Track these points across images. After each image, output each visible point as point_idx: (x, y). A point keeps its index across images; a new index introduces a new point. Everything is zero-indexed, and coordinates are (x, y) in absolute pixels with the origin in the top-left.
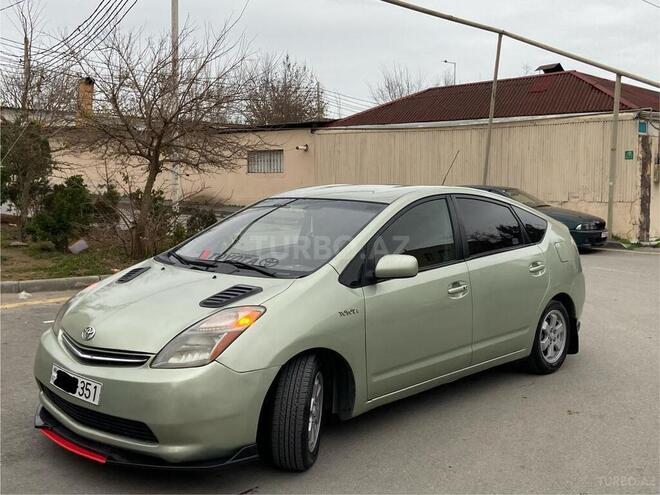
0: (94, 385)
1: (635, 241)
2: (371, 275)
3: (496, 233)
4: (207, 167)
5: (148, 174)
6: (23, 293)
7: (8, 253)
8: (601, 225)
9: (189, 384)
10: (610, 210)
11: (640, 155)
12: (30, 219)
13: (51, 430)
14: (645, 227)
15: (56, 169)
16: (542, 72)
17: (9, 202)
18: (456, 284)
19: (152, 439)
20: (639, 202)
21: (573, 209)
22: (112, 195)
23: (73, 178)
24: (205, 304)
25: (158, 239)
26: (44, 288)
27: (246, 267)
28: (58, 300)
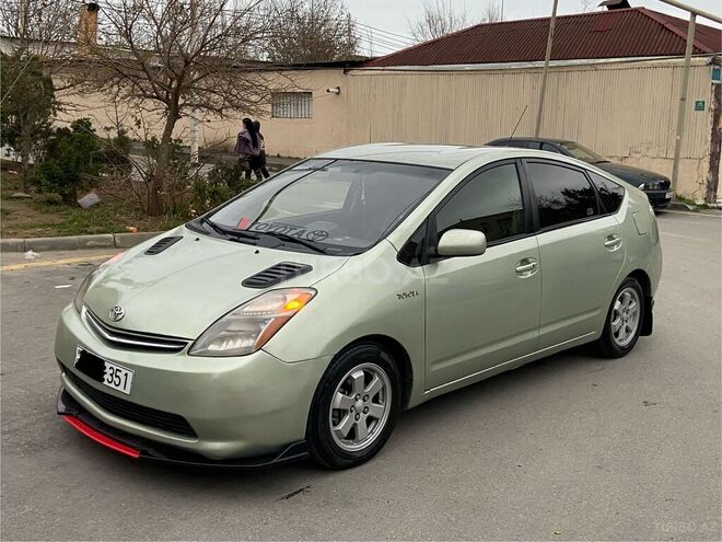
0: (124, 372)
1: (700, 202)
2: (433, 252)
3: (562, 198)
4: (231, 112)
5: (165, 119)
6: (30, 252)
7: (9, 206)
8: (666, 185)
9: (232, 375)
10: (675, 167)
11: (713, 107)
12: (31, 166)
13: (76, 417)
14: (712, 187)
15: (61, 110)
16: (605, 9)
17: (7, 146)
18: (525, 261)
19: (190, 433)
20: (707, 159)
21: (635, 166)
22: (122, 140)
23: (80, 121)
24: (248, 283)
25: (177, 193)
26: (53, 247)
27: (291, 240)
28: (69, 261)
